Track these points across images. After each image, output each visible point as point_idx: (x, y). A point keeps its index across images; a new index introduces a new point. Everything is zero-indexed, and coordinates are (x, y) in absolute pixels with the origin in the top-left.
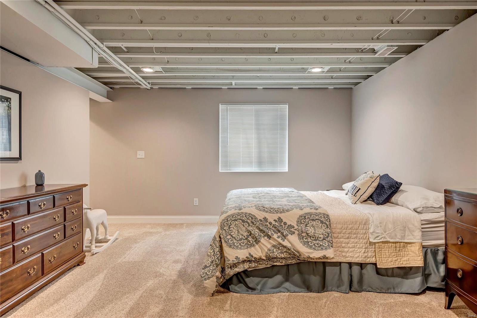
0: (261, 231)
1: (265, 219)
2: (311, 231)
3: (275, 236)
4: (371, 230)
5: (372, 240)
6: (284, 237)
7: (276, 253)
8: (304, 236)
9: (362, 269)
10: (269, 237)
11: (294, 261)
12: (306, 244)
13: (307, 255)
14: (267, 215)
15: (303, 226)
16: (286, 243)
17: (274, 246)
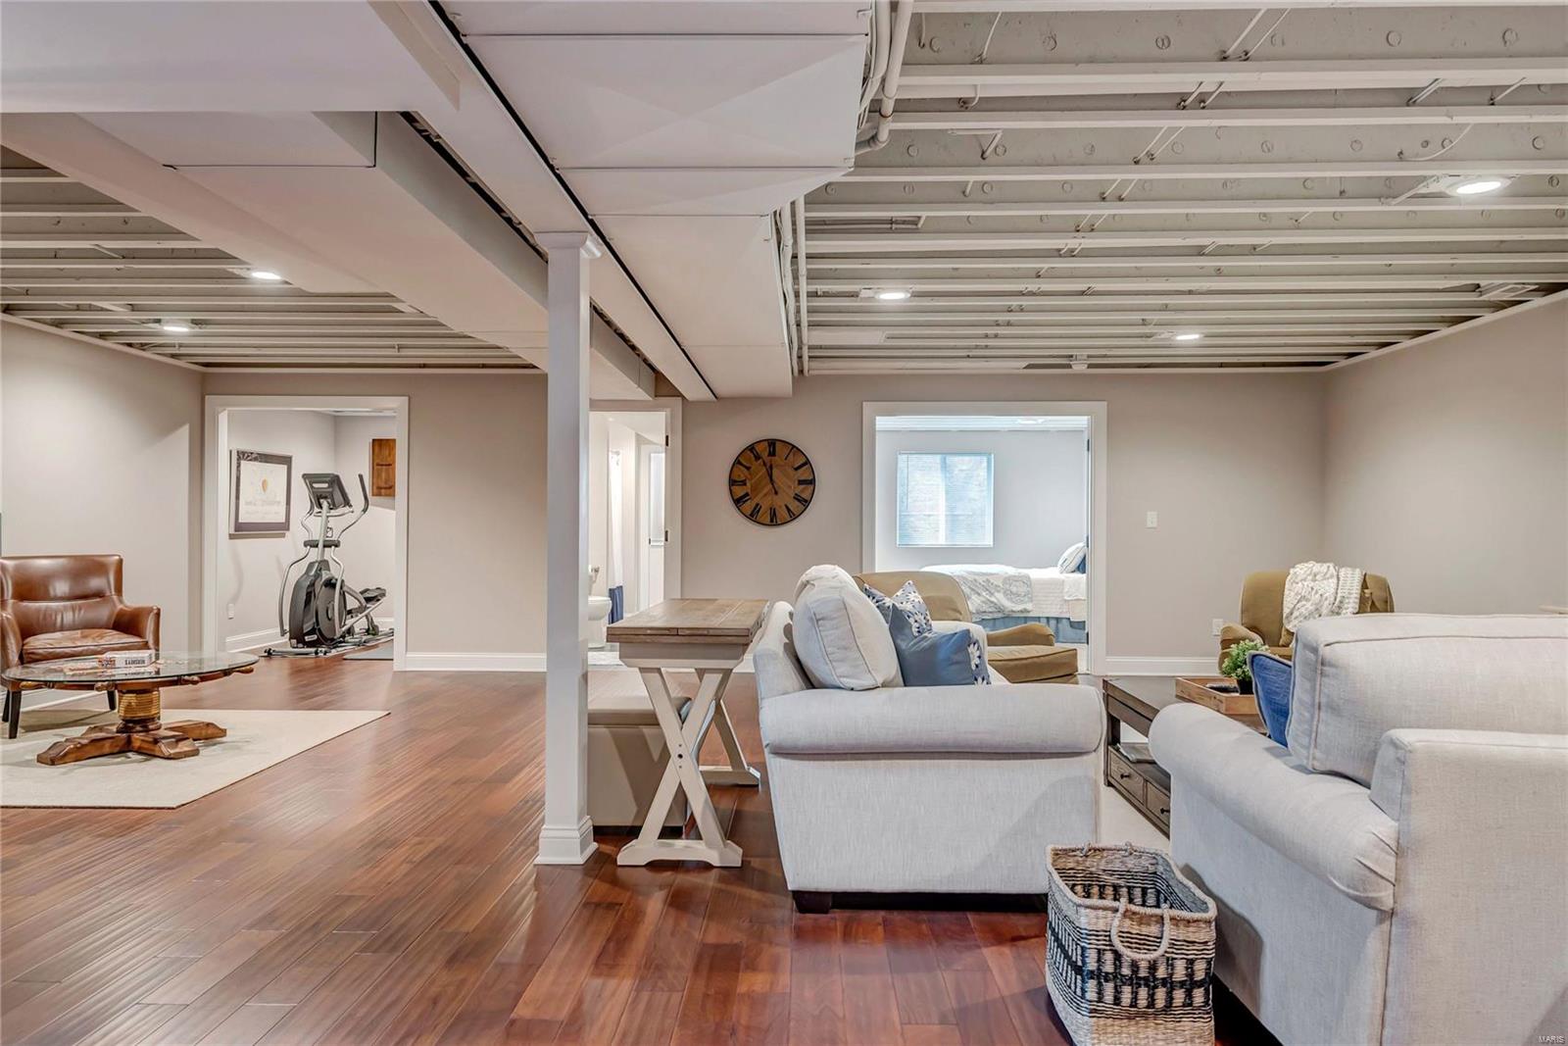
0: (973, 590)
1: (975, 580)
2: (1014, 590)
3: (984, 594)
4: (1066, 590)
5: (1066, 598)
6: (992, 594)
7: (985, 608)
8: (1009, 594)
9: (1058, 622)
10: (979, 594)
11: (1000, 615)
12: (1011, 600)
13: (1010, 609)
14: (977, 577)
15: (1008, 586)
16: (993, 599)
17: (983, 602)
